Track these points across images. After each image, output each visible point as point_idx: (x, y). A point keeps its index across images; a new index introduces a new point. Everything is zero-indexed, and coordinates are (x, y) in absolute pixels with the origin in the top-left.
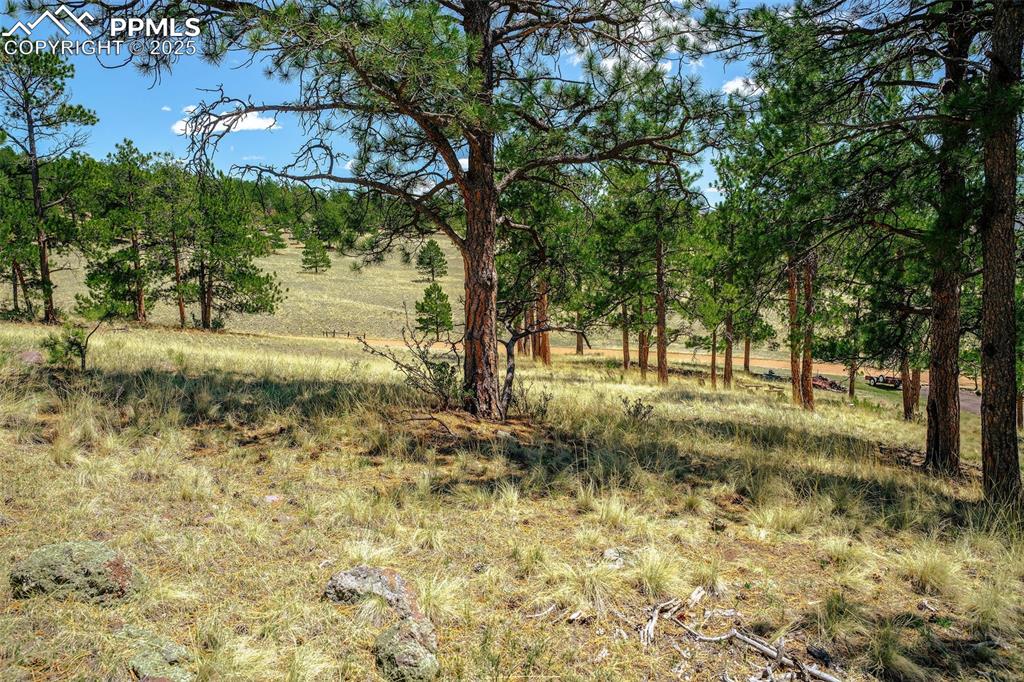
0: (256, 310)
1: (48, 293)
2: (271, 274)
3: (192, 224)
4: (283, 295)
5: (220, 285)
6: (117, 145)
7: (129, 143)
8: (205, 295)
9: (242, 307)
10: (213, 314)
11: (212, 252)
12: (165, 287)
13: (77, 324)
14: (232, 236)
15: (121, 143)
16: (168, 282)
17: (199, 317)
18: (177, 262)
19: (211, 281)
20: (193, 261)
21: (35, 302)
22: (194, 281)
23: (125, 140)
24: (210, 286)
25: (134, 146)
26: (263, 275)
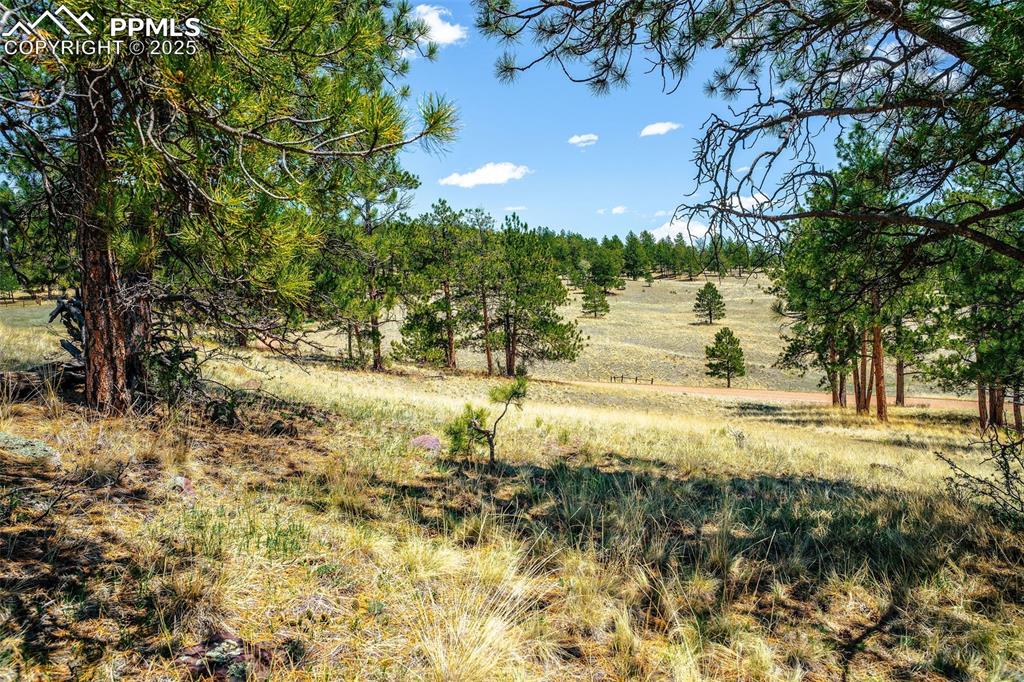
0: (556, 358)
1: (377, 342)
2: (573, 322)
3: (499, 275)
4: (584, 343)
5: (522, 333)
6: (433, 205)
7: (443, 203)
8: (510, 341)
9: (543, 355)
10: (518, 361)
11: (516, 301)
12: (474, 335)
13: (400, 371)
14: (536, 285)
15: (437, 203)
16: (475, 329)
17: (503, 364)
18: (485, 313)
19: (515, 330)
20: (501, 310)
21: (367, 352)
22: (499, 330)
23: (440, 201)
24: (515, 334)
25: (447, 205)
26: (564, 323)
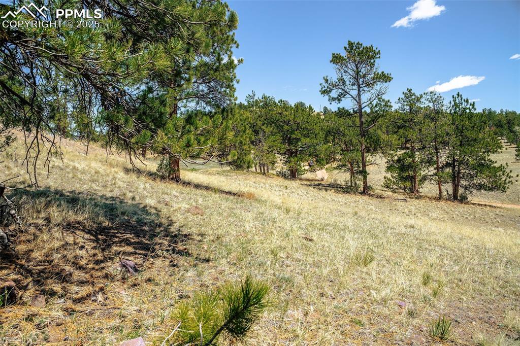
0: (490, 189)
1: (365, 177)
2: (504, 165)
3: (447, 134)
4: (513, 180)
5: (465, 172)
6: (403, 93)
7: (410, 91)
8: (455, 179)
9: (480, 187)
10: (461, 191)
11: (460, 151)
12: (429, 174)
13: (380, 195)
14: (475, 140)
15: (406, 91)
16: (432, 170)
17: (451, 192)
18: (437, 158)
19: (459, 170)
20: (448, 157)
21: (358, 182)
22: (448, 170)
23: (408, 89)
24: (459, 173)
25: (413, 92)
26: (497, 165)
